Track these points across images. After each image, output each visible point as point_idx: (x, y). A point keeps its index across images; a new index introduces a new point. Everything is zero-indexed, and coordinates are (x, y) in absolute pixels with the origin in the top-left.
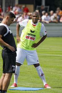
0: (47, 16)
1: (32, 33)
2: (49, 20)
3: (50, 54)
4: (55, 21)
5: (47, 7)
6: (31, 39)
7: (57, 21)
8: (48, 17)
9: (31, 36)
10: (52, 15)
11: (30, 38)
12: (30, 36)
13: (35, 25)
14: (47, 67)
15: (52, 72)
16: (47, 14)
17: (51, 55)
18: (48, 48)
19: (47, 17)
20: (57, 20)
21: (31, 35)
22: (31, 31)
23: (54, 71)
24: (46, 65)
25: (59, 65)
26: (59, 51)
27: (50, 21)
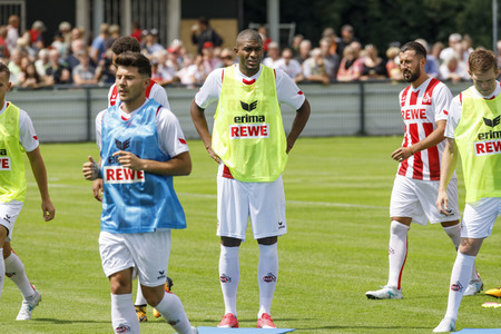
0: (288, 58)
1: (250, 114)
2: (298, 75)
3: (308, 200)
4: (318, 77)
5: (285, 26)
6: (251, 134)
7: (325, 80)
8: (294, 62)
9: (251, 125)
10: (308, 56)
11: (247, 132)
12: (245, 124)
13: (254, 81)
14: (298, 249)
15: (318, 267)
16: (286, 53)
17: (311, 204)
18: (298, 180)
19: (287, 64)
20: (325, 74)
21: (248, 119)
22: (245, 106)
23: (325, 264)
24: (294, 241)
25: (341, 239)
26: (341, 190)
27: (300, 78)
